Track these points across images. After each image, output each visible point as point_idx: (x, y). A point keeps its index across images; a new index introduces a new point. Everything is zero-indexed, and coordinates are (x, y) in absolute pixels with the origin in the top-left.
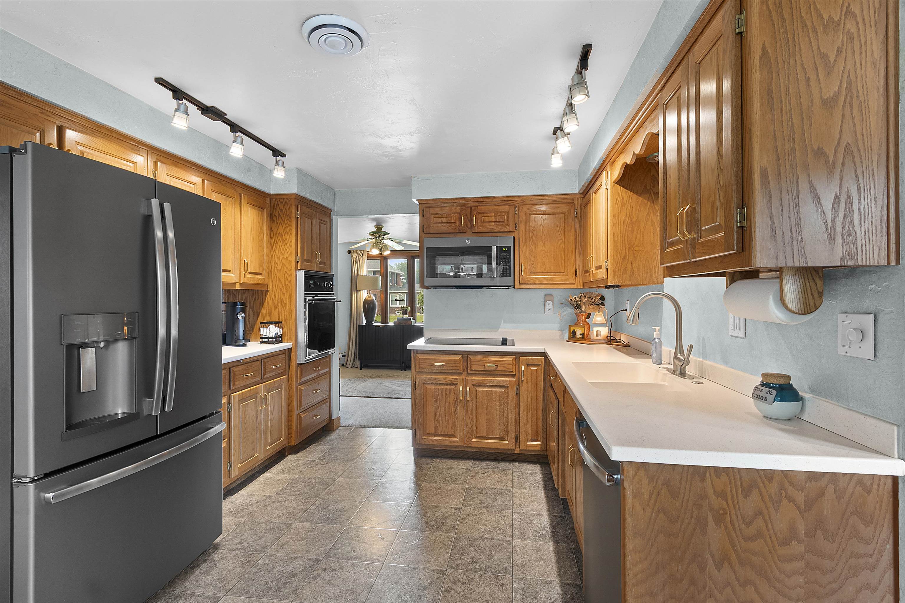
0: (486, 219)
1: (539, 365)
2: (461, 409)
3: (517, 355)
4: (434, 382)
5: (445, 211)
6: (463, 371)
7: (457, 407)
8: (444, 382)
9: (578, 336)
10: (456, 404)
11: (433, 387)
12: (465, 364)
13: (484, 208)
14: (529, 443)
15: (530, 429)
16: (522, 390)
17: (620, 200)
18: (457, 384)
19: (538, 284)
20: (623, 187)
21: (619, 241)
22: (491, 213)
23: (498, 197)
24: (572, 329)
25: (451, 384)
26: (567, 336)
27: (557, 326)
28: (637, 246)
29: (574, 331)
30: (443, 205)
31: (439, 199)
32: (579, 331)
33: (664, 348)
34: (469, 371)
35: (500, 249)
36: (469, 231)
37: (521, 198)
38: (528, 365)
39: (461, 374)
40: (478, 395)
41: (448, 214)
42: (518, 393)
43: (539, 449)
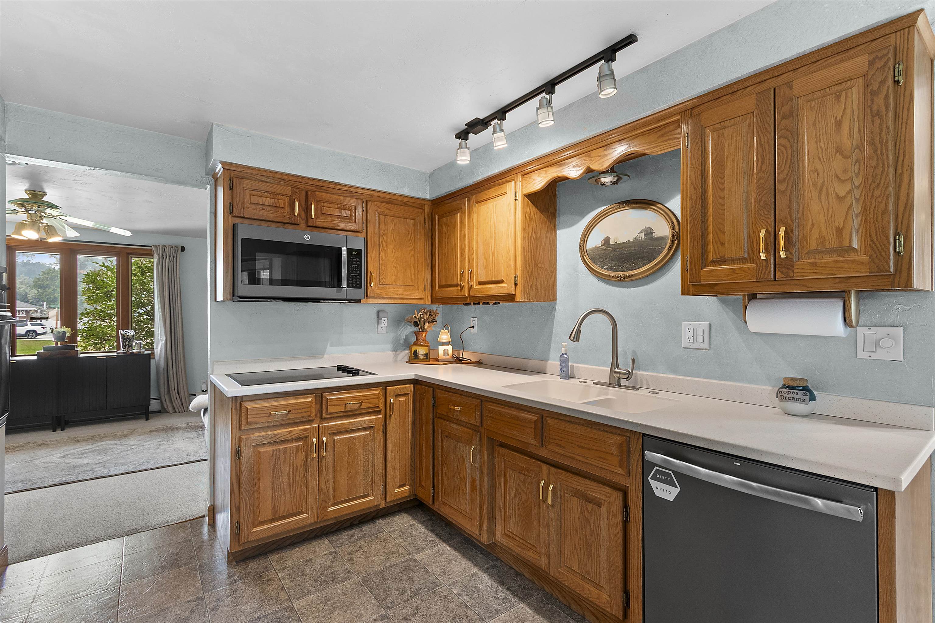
0: (326, 210)
1: (407, 394)
2: (313, 470)
3: (385, 385)
4: (272, 440)
5: (269, 189)
6: (316, 415)
7: (306, 470)
8: (288, 437)
9: (421, 357)
10: (306, 465)
11: (270, 448)
12: (318, 406)
13: (324, 196)
14: (396, 491)
15: (398, 474)
16: (390, 427)
17: (528, 214)
18: (306, 437)
19: (388, 298)
20: (531, 201)
21: (528, 255)
22: (333, 203)
23: (343, 185)
24: (414, 349)
25: (298, 439)
27: (390, 346)
28: (540, 263)
29: (415, 351)
30: (263, 179)
31: (259, 169)
32: (422, 351)
34: (324, 416)
35: (349, 251)
36: (302, 223)
37: (369, 192)
38: (397, 396)
39: (311, 421)
40: (337, 445)
41: (273, 193)
42: (385, 433)
43: (407, 494)
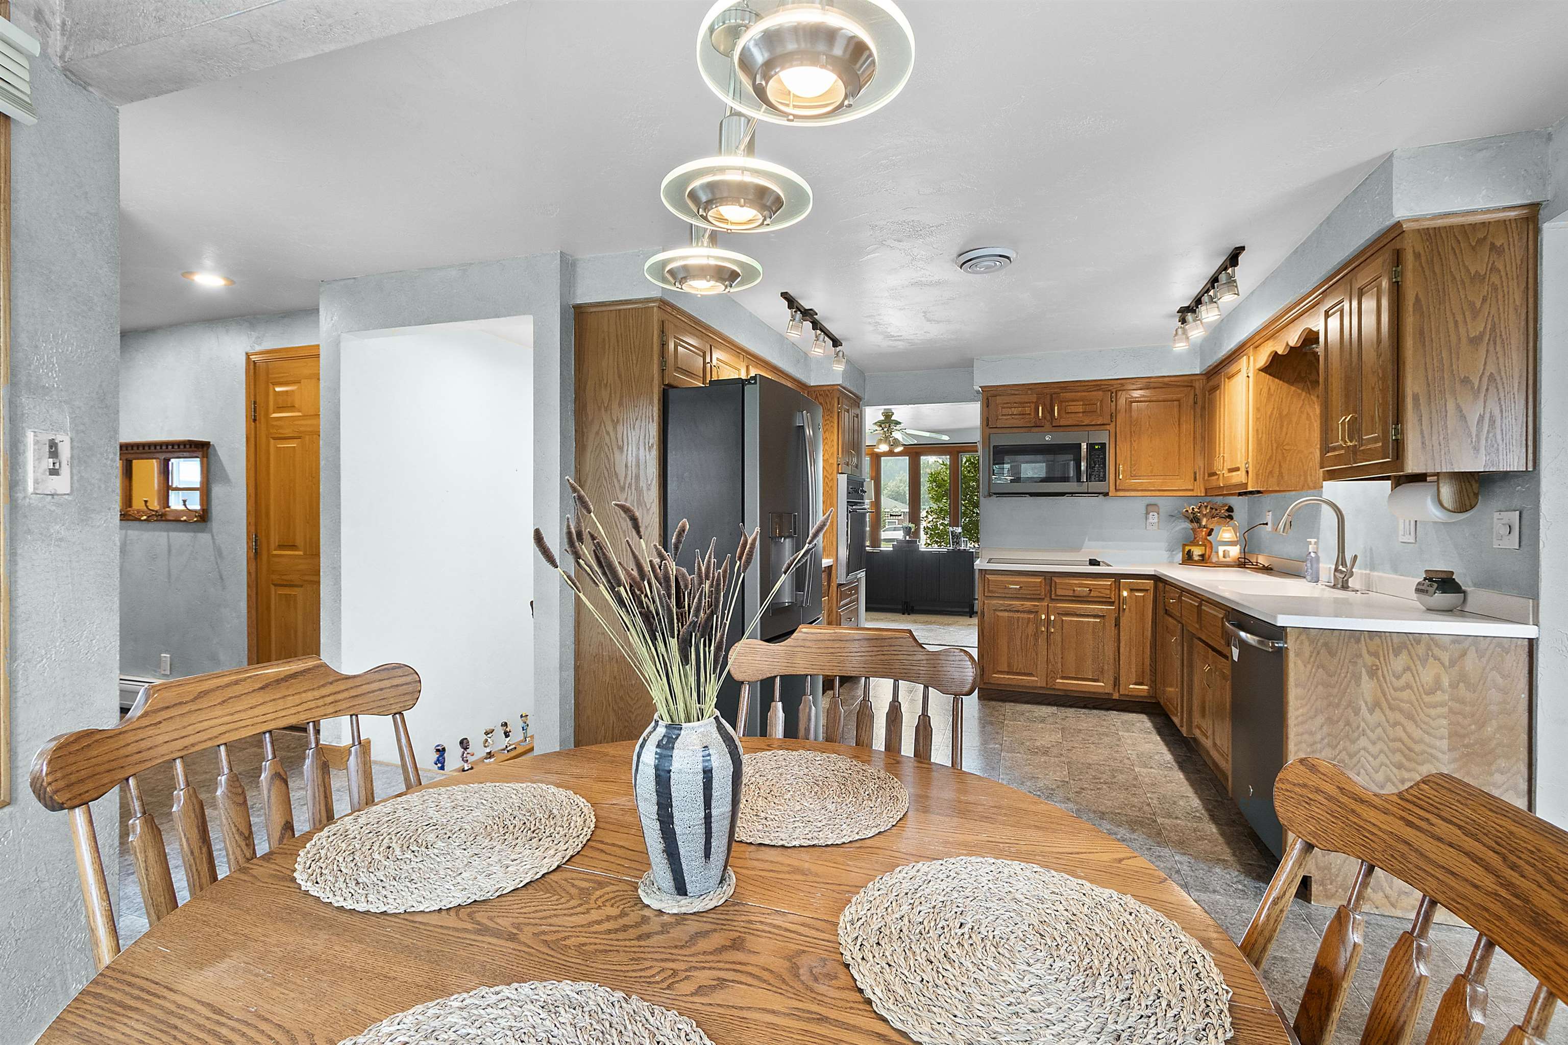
0: (1071, 409)
1: (1147, 590)
2: (1042, 642)
3: (1118, 577)
4: (1008, 608)
5: (1017, 400)
6: (1046, 596)
7: (1037, 640)
8: (1020, 609)
9: (1196, 558)
10: (1036, 635)
11: (1006, 614)
12: (1048, 588)
13: (1069, 395)
14: (1131, 686)
15: (1133, 670)
16: (1124, 621)
17: (1265, 390)
18: (1037, 612)
19: (1142, 490)
20: (1270, 374)
21: (1264, 439)
22: (1078, 401)
23: (1089, 381)
24: (1187, 548)
25: (1030, 612)
26: (1179, 557)
27: (1164, 545)
28: (1288, 444)
29: (1189, 551)
30: (1013, 392)
31: (1009, 386)
32: (1197, 552)
33: (1321, 565)
34: (1053, 597)
35: (1091, 447)
36: (1048, 425)
37: (1119, 382)
38: (1131, 590)
39: (1041, 600)
40: (1065, 626)
41: (1021, 403)
42: (1117, 625)
43: (1145, 694)
